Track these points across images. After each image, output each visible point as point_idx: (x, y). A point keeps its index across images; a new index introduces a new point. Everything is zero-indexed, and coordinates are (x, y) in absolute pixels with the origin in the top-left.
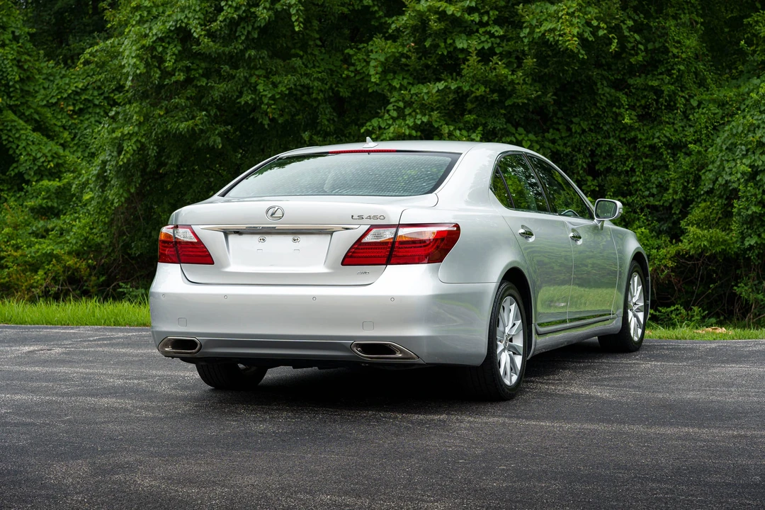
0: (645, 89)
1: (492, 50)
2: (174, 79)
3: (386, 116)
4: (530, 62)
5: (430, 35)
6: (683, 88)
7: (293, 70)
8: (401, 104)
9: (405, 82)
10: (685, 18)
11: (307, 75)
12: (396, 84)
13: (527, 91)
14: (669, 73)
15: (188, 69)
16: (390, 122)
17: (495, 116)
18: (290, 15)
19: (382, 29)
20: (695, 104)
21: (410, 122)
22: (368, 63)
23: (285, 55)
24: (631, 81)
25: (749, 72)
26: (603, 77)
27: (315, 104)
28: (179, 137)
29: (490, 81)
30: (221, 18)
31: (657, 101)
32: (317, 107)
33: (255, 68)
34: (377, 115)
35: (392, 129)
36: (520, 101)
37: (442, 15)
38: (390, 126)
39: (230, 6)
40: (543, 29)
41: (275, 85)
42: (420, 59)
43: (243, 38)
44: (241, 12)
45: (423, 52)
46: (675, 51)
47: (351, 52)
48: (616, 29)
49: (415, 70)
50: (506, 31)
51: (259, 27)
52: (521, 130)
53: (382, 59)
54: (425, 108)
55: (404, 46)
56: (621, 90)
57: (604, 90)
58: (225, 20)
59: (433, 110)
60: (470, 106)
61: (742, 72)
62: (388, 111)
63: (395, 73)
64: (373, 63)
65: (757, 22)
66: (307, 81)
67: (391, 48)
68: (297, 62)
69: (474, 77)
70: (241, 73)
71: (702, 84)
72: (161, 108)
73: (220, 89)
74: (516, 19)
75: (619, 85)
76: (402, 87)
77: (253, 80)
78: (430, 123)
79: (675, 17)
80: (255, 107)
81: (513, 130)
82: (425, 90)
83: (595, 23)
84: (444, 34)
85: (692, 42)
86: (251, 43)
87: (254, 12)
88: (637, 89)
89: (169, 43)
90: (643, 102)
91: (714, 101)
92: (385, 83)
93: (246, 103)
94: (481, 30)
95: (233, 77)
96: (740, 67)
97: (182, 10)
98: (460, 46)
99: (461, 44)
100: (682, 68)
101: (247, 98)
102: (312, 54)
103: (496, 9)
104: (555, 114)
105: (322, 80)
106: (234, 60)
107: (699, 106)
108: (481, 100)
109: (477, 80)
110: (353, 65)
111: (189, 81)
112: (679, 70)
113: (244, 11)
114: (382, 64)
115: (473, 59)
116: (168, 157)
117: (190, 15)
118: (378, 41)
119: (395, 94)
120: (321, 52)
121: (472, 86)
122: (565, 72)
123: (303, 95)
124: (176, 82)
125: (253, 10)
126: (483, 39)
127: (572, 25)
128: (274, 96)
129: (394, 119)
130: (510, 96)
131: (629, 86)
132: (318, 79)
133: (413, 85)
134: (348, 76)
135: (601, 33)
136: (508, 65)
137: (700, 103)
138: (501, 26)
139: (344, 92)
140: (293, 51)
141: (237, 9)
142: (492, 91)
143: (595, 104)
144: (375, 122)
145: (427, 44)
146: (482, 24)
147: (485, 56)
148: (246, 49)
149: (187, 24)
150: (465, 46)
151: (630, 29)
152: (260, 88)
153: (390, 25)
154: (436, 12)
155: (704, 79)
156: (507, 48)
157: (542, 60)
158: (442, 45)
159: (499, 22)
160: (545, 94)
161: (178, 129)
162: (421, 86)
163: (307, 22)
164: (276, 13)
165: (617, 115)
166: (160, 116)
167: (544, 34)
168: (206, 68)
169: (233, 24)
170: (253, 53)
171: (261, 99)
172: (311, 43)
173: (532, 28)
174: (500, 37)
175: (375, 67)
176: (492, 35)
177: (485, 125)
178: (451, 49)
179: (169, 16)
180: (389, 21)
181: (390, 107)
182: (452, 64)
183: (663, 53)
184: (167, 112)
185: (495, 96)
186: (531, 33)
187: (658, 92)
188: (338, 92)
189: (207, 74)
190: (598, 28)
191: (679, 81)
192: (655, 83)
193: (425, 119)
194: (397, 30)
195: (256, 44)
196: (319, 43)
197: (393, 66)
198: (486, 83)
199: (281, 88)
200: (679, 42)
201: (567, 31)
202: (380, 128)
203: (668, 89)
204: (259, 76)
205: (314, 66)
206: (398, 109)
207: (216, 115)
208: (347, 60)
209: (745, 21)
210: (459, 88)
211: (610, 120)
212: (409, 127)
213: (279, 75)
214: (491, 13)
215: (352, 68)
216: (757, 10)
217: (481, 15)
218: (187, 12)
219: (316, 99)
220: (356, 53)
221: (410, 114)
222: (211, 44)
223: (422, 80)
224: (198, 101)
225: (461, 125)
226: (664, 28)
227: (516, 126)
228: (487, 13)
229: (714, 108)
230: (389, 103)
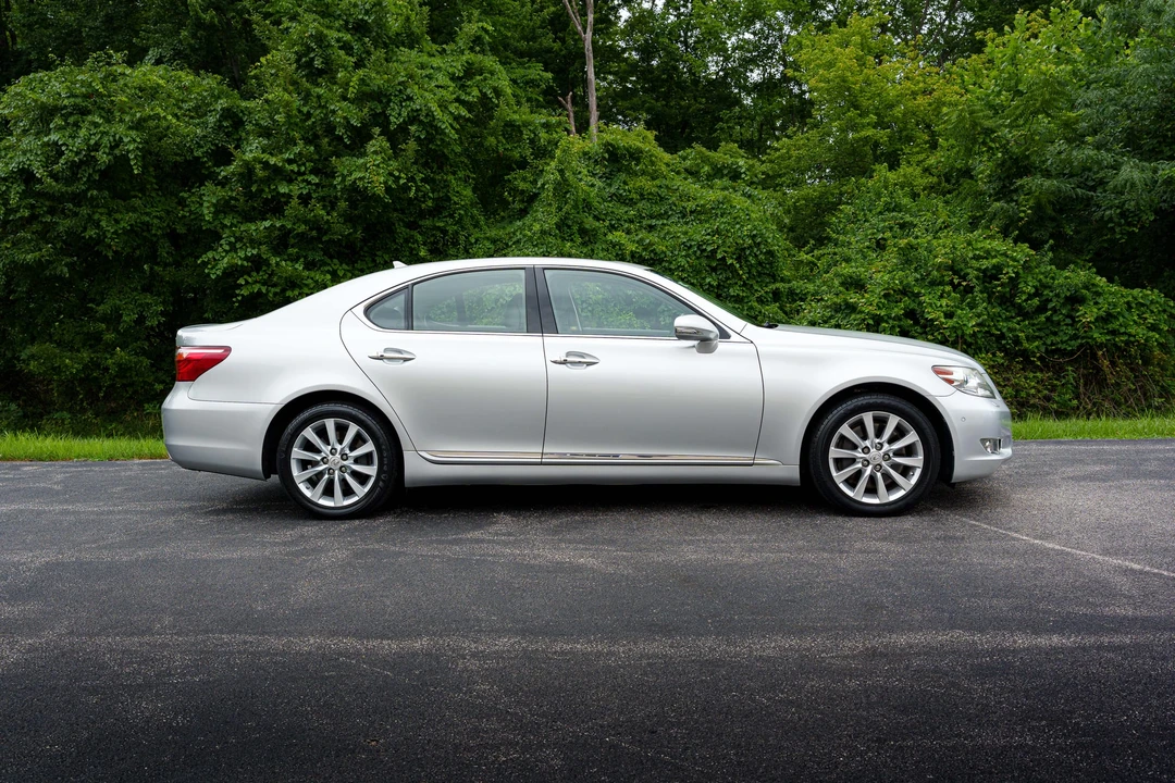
0: (433, 229)
1: (309, 194)
2: (18, 215)
3: (220, 249)
4: (343, 205)
5: (256, 181)
6: (463, 228)
7: (134, 210)
8: (232, 239)
9: (235, 221)
10: (461, 174)
11: (147, 214)
12: (227, 222)
13: (341, 230)
14: (451, 216)
15: (32, 207)
16: (224, 254)
17: (313, 249)
18: (129, 160)
19: (212, 176)
20: (473, 241)
21: (242, 254)
22: (201, 205)
23: (125, 197)
24: (421, 223)
25: (509, 217)
26: (401, 220)
27: (155, 239)
28: (26, 267)
29: (310, 220)
30: (62, 161)
31: (443, 238)
32: (156, 242)
33: (97, 206)
34: (212, 249)
35: (226, 260)
36: (335, 237)
37: (266, 165)
38: (223, 257)
39: (71, 151)
40: (353, 177)
41: (117, 221)
42: (247, 201)
43: (85, 179)
44: (81, 156)
45: (250, 196)
46: (456, 199)
47: (186, 195)
48: (412, 179)
49: (243, 210)
50: (321, 180)
51: (99, 170)
52: (335, 261)
53: (214, 201)
54: (253, 243)
55: (232, 190)
56: (414, 230)
57: (401, 230)
58: (66, 163)
59: (261, 244)
60: (292, 241)
61: (503, 217)
62: (221, 245)
63: (225, 213)
64: (206, 204)
65: (515, 178)
66: (147, 219)
67: (221, 193)
68: (137, 202)
69: (295, 216)
70: (84, 211)
71: (477, 225)
72: (7, 242)
73: (64, 224)
74: (329, 170)
75: (412, 226)
76: (232, 225)
77: (96, 217)
78: (259, 255)
79: (454, 173)
80: (99, 240)
81: (329, 261)
82: (253, 228)
83: (396, 173)
84: (268, 181)
85: (468, 192)
86: (91, 184)
87: (94, 156)
88: (427, 229)
89: (12, 183)
90: (432, 239)
91: (488, 239)
92: (216, 222)
93: (91, 237)
94: (300, 179)
95: (76, 214)
96: (502, 214)
97: (24, 153)
98: (282, 191)
99: (283, 189)
100: (462, 212)
101: (91, 233)
102: (149, 196)
103: (311, 161)
104: (361, 248)
105: (160, 218)
106: (78, 199)
107: (476, 243)
108: (301, 236)
109: (298, 220)
110: (187, 206)
111: (33, 218)
112: (460, 214)
113: (85, 156)
114: (214, 205)
115: (295, 202)
116: (18, 285)
117: (32, 158)
118: (209, 185)
119: (227, 231)
120: (158, 195)
121: (294, 224)
122: (371, 213)
123: (143, 231)
124: (21, 218)
125: (92, 154)
126: (302, 186)
127: (378, 174)
128: (116, 231)
129: (227, 252)
130: (326, 233)
131: (420, 226)
132: (156, 217)
133: (242, 223)
134: (184, 217)
135: (402, 182)
136: (324, 207)
137: (477, 240)
138: (316, 175)
139: (181, 230)
140: (132, 193)
141: (77, 153)
142: (311, 229)
143: (394, 241)
144: (210, 254)
145: (254, 189)
146: (300, 173)
147: (305, 200)
148: (88, 189)
149: (30, 165)
150: (287, 191)
151: (422, 180)
152: (103, 224)
153: (219, 174)
154: (260, 162)
155: (478, 222)
156: (321, 194)
157: (353, 204)
158: (267, 190)
159: (315, 171)
160: (355, 232)
161: (25, 260)
162: (249, 224)
163: (144, 167)
164: (116, 157)
165: (412, 249)
166: (6, 248)
167: (354, 182)
168: (50, 207)
169: (74, 167)
170: (95, 192)
171: (104, 233)
172: (149, 186)
173: (344, 177)
174: (317, 185)
175: (208, 207)
176: (309, 183)
177: (305, 257)
178: (274, 194)
179: (11, 158)
180: (218, 170)
181: (222, 242)
182: (276, 206)
183: (446, 201)
184: (14, 244)
185: (314, 233)
186: (343, 180)
187: (444, 232)
188: (175, 229)
189: (52, 211)
190: (399, 178)
191: (459, 222)
192: (442, 224)
193: (255, 252)
194: (225, 177)
195: (98, 186)
196: (156, 187)
197: (223, 208)
198: (306, 222)
199: (123, 224)
200: (458, 192)
201: (375, 178)
202: (215, 259)
203: (451, 229)
204: (101, 214)
205: (153, 206)
206: (230, 244)
207: (61, 247)
208: (182, 203)
209: (506, 177)
210: (283, 226)
211: (407, 254)
212: (241, 259)
213: (121, 213)
214: (307, 164)
215: (186, 209)
216: (514, 170)
217: (299, 166)
218: (28, 155)
219: (155, 235)
220: (190, 197)
221: (241, 248)
222: (54, 183)
223: (249, 219)
224: (44, 235)
225: (286, 257)
226: (446, 181)
227: (331, 257)
228: (304, 164)
229: (487, 244)
230: (221, 238)
